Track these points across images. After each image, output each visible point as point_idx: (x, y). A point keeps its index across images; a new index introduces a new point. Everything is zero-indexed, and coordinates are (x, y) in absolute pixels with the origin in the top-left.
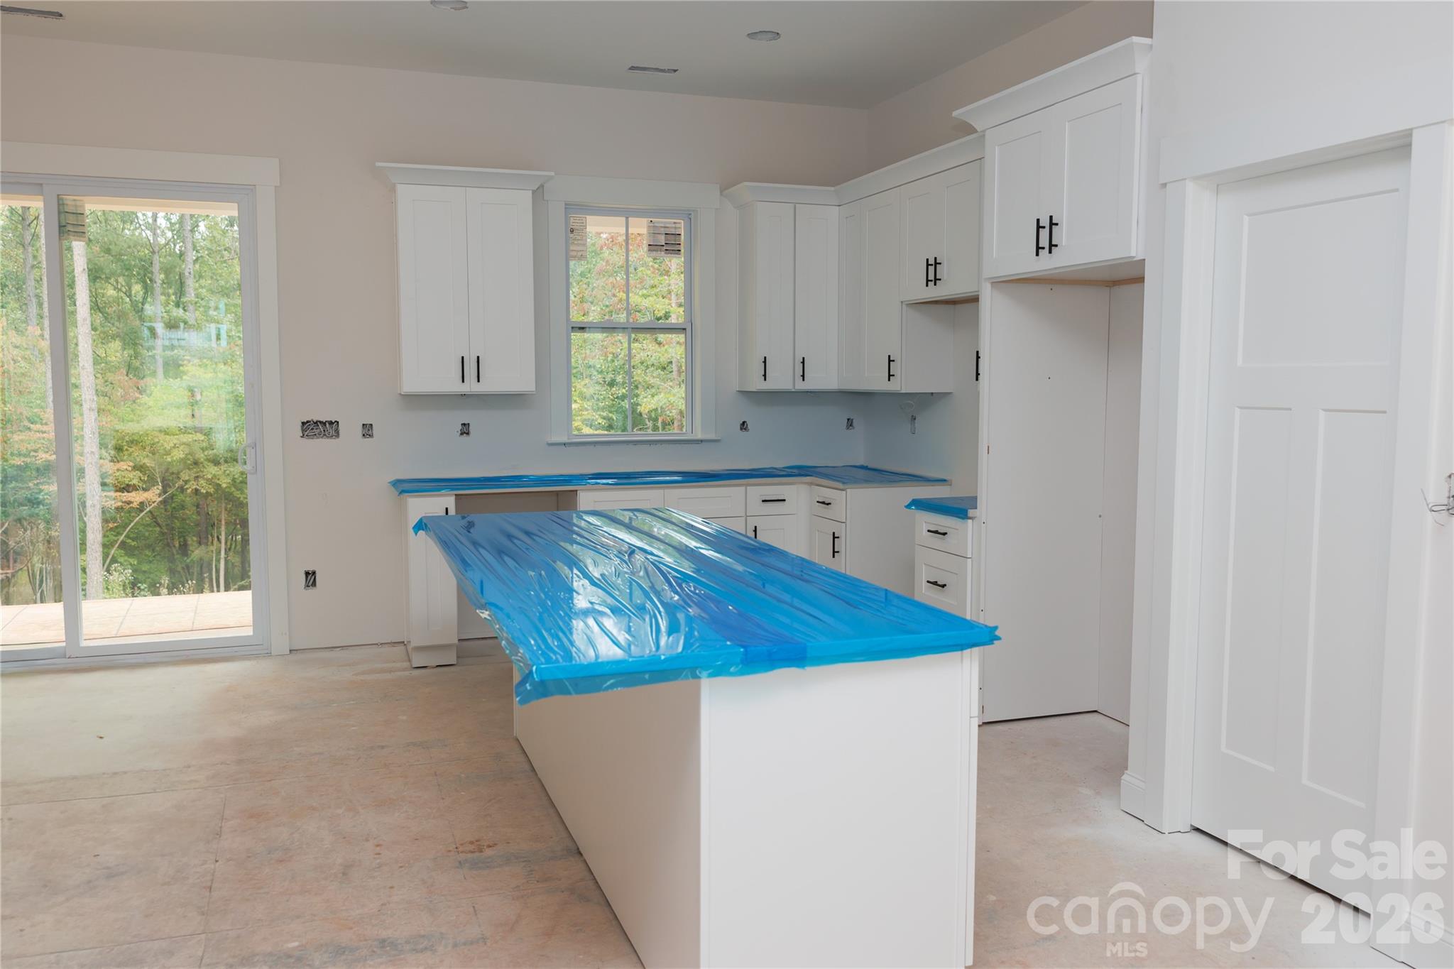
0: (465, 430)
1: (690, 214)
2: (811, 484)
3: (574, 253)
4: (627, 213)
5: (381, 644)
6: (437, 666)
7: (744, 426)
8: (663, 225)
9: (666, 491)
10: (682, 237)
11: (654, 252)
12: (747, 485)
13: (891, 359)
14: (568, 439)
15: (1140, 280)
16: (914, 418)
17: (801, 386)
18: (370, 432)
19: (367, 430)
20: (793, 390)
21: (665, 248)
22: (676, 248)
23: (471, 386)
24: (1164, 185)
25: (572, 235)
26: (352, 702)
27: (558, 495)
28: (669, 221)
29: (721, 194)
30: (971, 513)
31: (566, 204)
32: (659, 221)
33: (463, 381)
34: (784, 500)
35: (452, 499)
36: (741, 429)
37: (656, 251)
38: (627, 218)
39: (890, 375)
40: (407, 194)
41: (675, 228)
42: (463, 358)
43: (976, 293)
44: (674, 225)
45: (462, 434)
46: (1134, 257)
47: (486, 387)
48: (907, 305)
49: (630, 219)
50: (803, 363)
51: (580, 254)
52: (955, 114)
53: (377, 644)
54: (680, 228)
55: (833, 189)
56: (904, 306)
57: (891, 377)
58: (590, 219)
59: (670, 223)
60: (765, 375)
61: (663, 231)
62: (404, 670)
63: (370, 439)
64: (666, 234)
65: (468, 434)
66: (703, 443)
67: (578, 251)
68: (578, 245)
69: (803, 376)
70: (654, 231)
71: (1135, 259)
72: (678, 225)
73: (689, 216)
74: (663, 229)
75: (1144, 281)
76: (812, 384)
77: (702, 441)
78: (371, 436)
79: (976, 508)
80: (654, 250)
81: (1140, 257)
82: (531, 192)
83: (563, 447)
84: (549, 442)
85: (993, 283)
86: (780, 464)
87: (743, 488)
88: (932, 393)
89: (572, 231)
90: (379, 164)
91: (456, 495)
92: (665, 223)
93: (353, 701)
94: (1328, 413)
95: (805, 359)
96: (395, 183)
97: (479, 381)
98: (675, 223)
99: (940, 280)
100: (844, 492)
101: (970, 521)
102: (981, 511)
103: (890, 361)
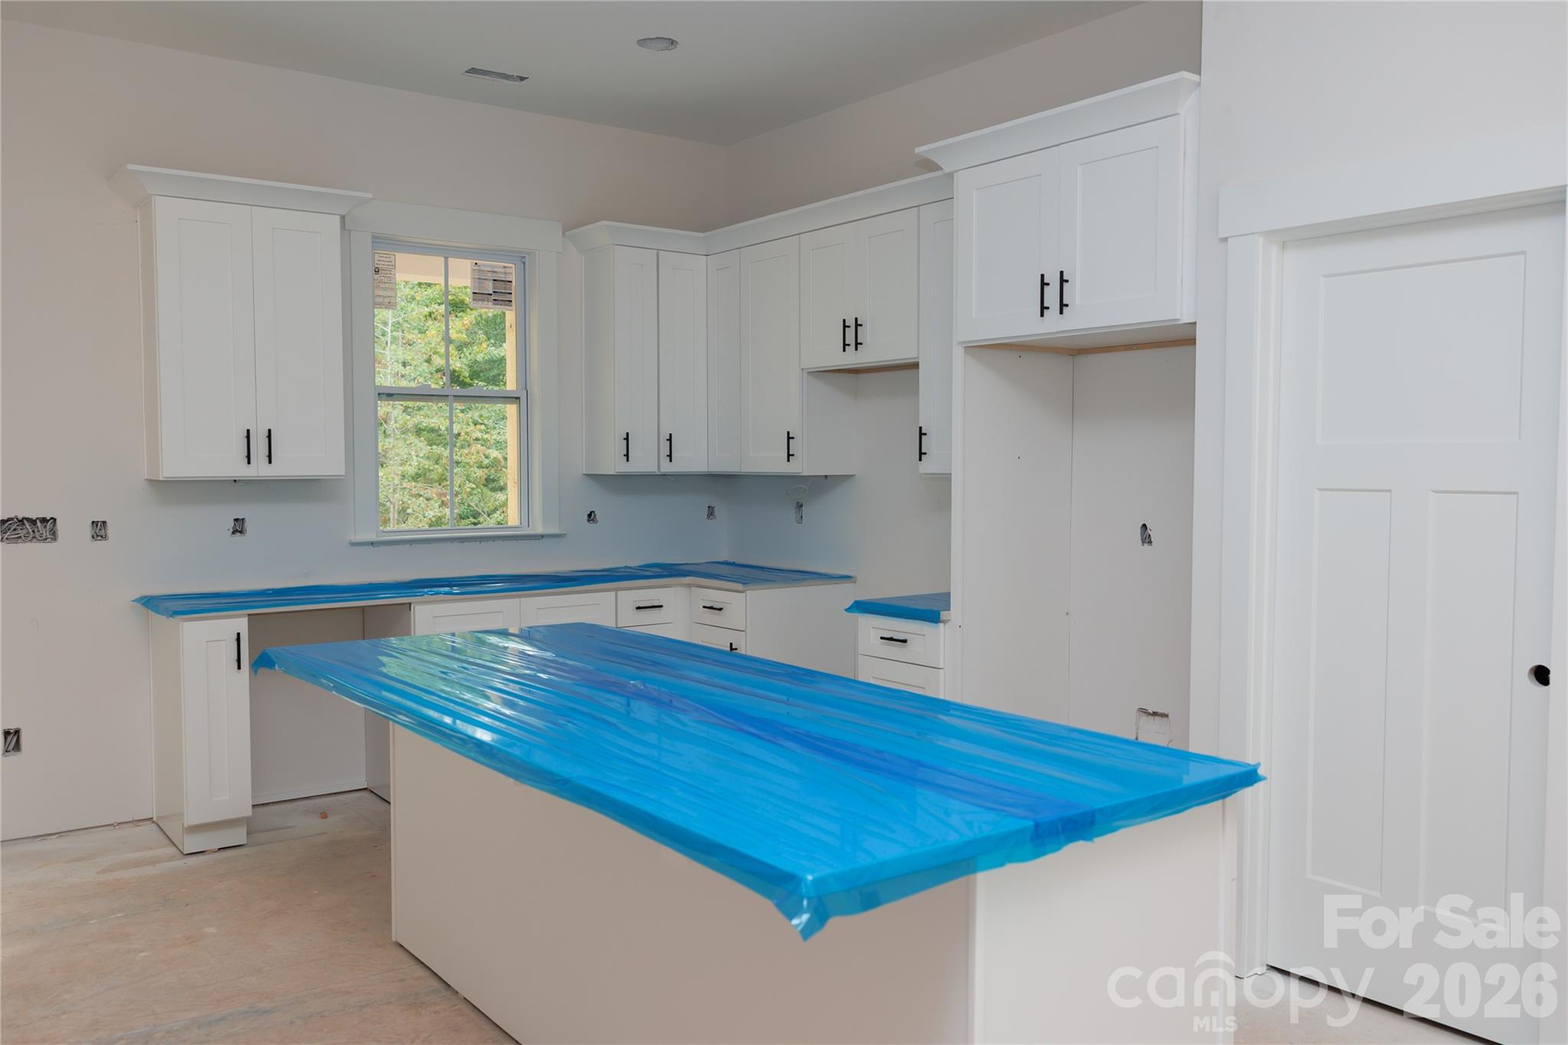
0: (239, 527)
1: (524, 257)
2: (689, 586)
3: (380, 300)
4: (447, 252)
5: (119, 824)
6: (220, 849)
7: (591, 516)
8: (490, 269)
9: (523, 600)
10: (514, 283)
11: (480, 302)
12: (617, 590)
13: (791, 436)
14: (377, 536)
15: (1191, 341)
16: (800, 506)
17: (667, 467)
18: (102, 533)
19: (99, 529)
20: (658, 473)
21: (493, 297)
22: (507, 298)
23: (260, 469)
24: (1225, 240)
25: (376, 277)
26: (119, 915)
27: (363, 610)
28: (498, 265)
29: (563, 235)
30: (944, 615)
31: (373, 237)
32: (487, 264)
33: (249, 463)
34: (661, 606)
35: (245, 620)
36: (589, 521)
37: (483, 300)
38: (446, 258)
39: (789, 455)
40: (167, 210)
41: (505, 273)
42: (248, 431)
43: (917, 360)
44: (503, 270)
45: (234, 533)
46: (1179, 320)
47: (281, 469)
48: (808, 373)
49: (449, 259)
50: (670, 440)
51: (387, 300)
52: (917, 150)
53: (112, 825)
54: (511, 273)
55: (702, 235)
56: (805, 375)
57: (791, 457)
58: (402, 259)
59: (499, 267)
60: (627, 455)
61: (490, 276)
62: (171, 859)
63: (104, 542)
64: (494, 280)
65: (241, 532)
66: (544, 540)
67: (384, 297)
68: (385, 289)
69: (670, 456)
70: (479, 277)
71: (1180, 322)
72: (508, 270)
73: (522, 260)
74: (490, 274)
75: (1195, 344)
76: (679, 466)
77: (543, 536)
78: (104, 537)
79: (949, 610)
80: (479, 300)
81: (1186, 319)
82: (339, 217)
83: (371, 547)
84: (354, 541)
85: (965, 347)
86: (635, 562)
87: (614, 593)
88: (826, 476)
89: (377, 271)
90: (131, 167)
91: (249, 615)
92: (492, 266)
93: (120, 912)
94: (1439, 494)
95: (673, 435)
96: (151, 195)
97: (270, 462)
98: (505, 267)
99: (861, 344)
100: (744, 594)
101: (942, 625)
102: (955, 612)
103: (789, 438)
